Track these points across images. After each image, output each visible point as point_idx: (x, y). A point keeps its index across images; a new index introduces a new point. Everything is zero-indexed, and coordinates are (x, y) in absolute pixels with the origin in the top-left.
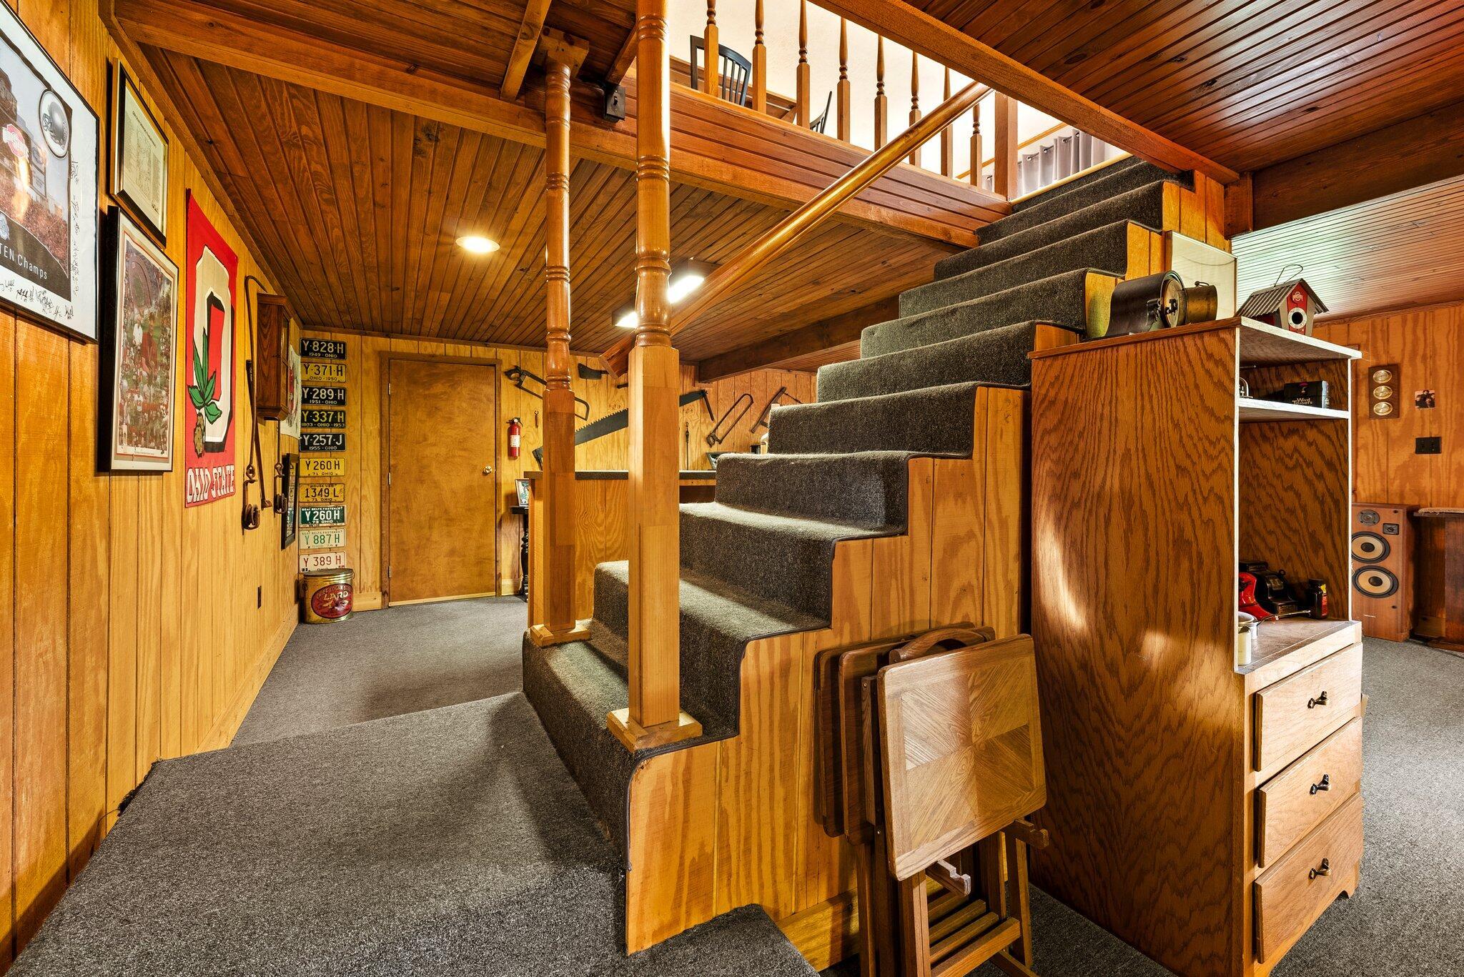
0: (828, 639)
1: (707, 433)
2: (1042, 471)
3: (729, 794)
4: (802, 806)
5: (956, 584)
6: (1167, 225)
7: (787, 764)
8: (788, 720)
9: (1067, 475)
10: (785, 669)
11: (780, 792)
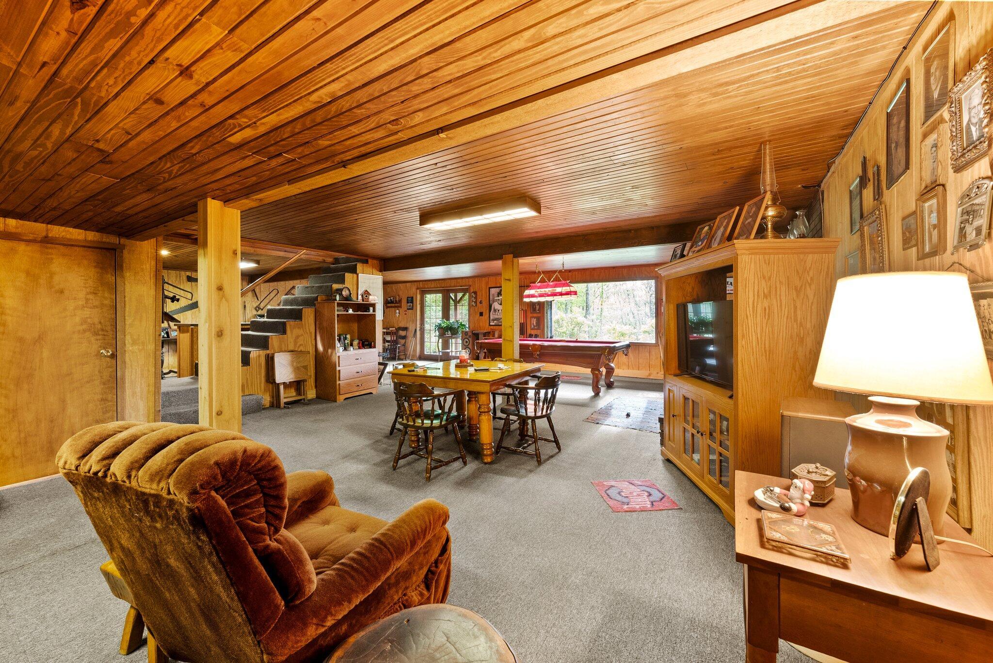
0: (268, 352)
1: (255, 306)
2: (317, 323)
3: (248, 375)
4: (263, 380)
5: (299, 344)
6: (358, 272)
7: (260, 372)
8: (260, 365)
9: (320, 324)
10: (259, 356)
11: (258, 376)
